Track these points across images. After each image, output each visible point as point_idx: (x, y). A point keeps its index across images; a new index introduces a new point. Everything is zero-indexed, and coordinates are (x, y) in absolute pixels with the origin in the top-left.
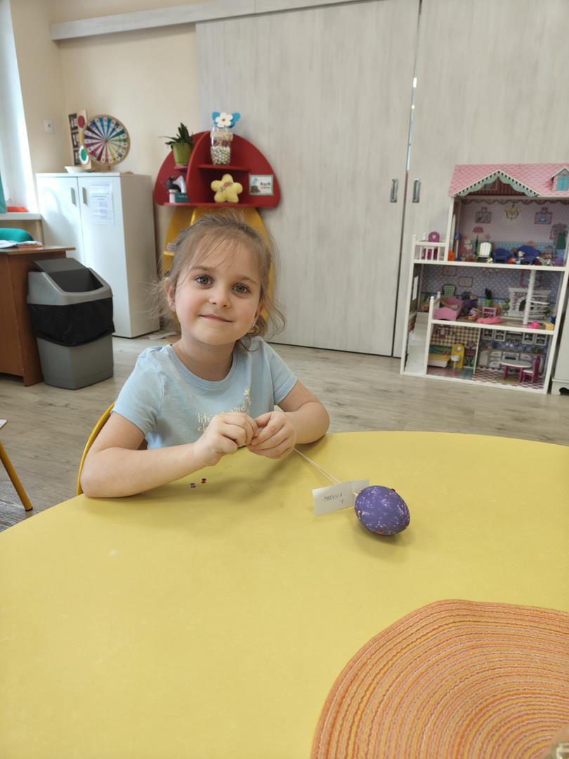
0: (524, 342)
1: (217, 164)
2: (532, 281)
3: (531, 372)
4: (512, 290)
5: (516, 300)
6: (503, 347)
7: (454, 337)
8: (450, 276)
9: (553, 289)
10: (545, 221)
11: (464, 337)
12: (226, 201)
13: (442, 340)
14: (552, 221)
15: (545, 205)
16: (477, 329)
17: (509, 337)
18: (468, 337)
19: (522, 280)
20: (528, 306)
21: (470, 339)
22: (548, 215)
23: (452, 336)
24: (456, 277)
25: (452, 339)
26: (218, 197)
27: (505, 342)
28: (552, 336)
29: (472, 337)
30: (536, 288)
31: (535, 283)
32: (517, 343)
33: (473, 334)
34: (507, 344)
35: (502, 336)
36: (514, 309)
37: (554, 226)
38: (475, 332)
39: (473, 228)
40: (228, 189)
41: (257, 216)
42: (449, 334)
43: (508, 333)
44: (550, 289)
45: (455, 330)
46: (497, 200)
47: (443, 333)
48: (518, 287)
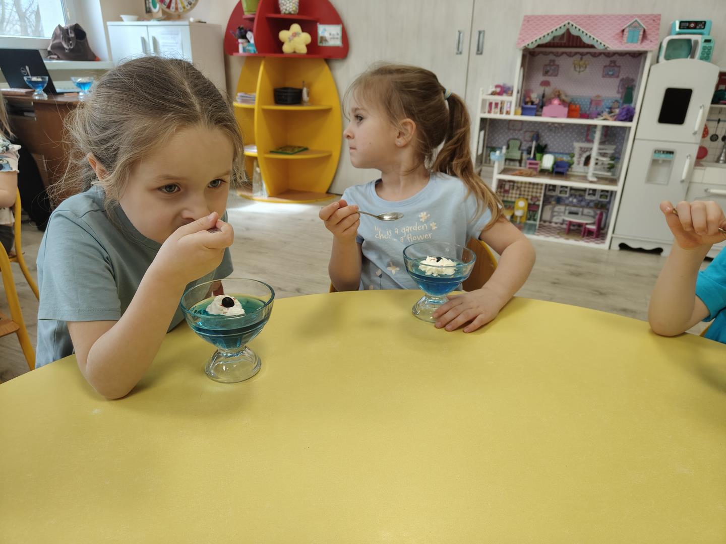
0: (588, 197)
1: (285, 13)
2: (598, 136)
3: (593, 227)
4: (577, 145)
5: (581, 155)
6: (567, 202)
7: (518, 192)
8: (515, 130)
9: (618, 144)
10: (613, 75)
11: (528, 192)
12: (295, 52)
13: (506, 195)
14: (620, 75)
15: (614, 58)
16: (542, 185)
17: (573, 192)
18: (532, 192)
19: (587, 135)
20: (592, 162)
21: (534, 194)
22: (616, 69)
23: (517, 190)
24: (521, 132)
25: (516, 194)
26: (287, 48)
27: (569, 197)
28: (616, 192)
29: (537, 192)
30: (602, 143)
31: (601, 139)
32: (580, 198)
33: (537, 189)
34: (571, 199)
35: (566, 192)
36: (579, 164)
37: (622, 80)
38: (539, 187)
39: (540, 82)
40: (296, 39)
41: (326, 67)
42: (513, 188)
43: (572, 189)
44: (614, 144)
45: (519, 185)
46: (566, 53)
47: (507, 187)
48: (583, 142)
